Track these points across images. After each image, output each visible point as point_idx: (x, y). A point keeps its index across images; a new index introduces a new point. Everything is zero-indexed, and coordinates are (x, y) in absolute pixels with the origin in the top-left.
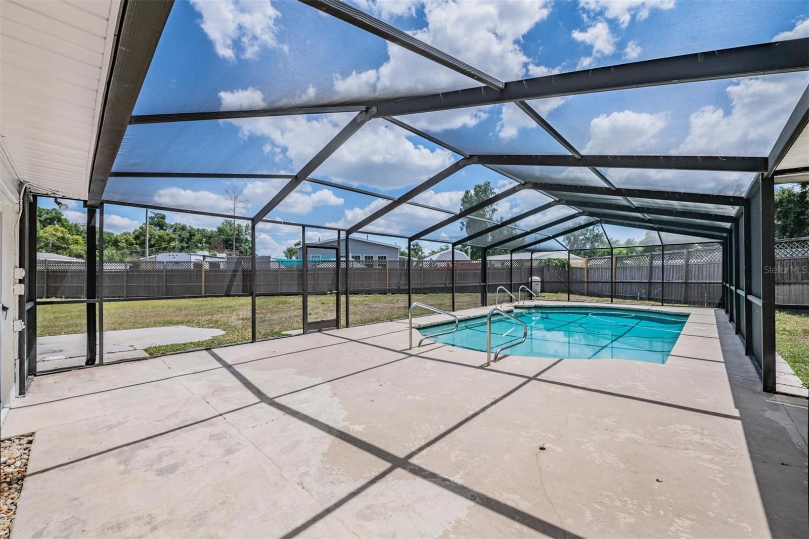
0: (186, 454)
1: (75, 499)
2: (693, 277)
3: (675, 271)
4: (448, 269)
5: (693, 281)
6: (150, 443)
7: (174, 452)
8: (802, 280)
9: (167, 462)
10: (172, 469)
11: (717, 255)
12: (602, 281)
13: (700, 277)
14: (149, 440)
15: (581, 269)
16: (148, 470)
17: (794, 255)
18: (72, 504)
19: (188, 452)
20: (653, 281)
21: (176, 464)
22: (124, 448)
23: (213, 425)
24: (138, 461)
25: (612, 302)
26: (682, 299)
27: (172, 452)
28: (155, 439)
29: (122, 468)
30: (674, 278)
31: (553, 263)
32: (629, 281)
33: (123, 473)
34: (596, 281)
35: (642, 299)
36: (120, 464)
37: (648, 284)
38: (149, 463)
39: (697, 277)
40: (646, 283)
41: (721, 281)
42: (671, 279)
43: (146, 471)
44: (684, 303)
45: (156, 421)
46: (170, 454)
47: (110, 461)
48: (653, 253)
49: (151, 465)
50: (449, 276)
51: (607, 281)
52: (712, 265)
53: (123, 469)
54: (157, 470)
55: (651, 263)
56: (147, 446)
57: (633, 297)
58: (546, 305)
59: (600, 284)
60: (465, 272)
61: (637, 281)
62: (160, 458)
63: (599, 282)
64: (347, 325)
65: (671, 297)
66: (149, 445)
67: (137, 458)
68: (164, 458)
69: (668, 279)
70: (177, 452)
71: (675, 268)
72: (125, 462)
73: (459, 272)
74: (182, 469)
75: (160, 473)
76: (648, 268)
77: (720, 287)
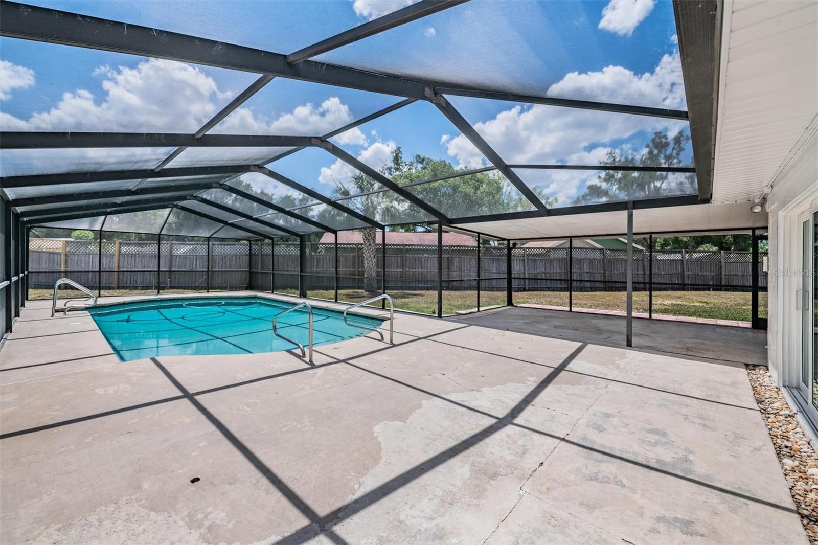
0: (635, 433)
1: (733, 456)
2: (218, 266)
3: (198, 261)
5: (217, 270)
6: (653, 462)
7: (642, 440)
8: (294, 268)
9: (654, 438)
10: (654, 431)
13: (224, 266)
14: (652, 465)
16: (671, 441)
18: (737, 455)
19: (633, 433)
20: (173, 270)
21: (648, 433)
22: (681, 474)
23: (585, 438)
24: (674, 453)
25: (158, 293)
27: (643, 441)
28: (644, 463)
29: (691, 457)
30: (198, 267)
32: (140, 270)
33: (692, 452)
35: (161, 288)
36: (691, 461)
37: (167, 273)
38: (667, 445)
39: (221, 266)
41: (248, 270)
42: (194, 268)
43: (674, 442)
45: (623, 486)
46: (645, 441)
47: (700, 470)
49: (666, 443)
52: (234, 257)
53: (690, 455)
54: (665, 437)
56: (658, 461)
57: (147, 287)
61: (152, 270)
62: (656, 444)
65: (195, 284)
66: (655, 461)
67: (675, 456)
68: (653, 441)
69: (191, 268)
70: (640, 439)
71: (198, 258)
72: (686, 460)
74: (648, 427)
75: (664, 434)
76: (168, 257)
77: (248, 274)
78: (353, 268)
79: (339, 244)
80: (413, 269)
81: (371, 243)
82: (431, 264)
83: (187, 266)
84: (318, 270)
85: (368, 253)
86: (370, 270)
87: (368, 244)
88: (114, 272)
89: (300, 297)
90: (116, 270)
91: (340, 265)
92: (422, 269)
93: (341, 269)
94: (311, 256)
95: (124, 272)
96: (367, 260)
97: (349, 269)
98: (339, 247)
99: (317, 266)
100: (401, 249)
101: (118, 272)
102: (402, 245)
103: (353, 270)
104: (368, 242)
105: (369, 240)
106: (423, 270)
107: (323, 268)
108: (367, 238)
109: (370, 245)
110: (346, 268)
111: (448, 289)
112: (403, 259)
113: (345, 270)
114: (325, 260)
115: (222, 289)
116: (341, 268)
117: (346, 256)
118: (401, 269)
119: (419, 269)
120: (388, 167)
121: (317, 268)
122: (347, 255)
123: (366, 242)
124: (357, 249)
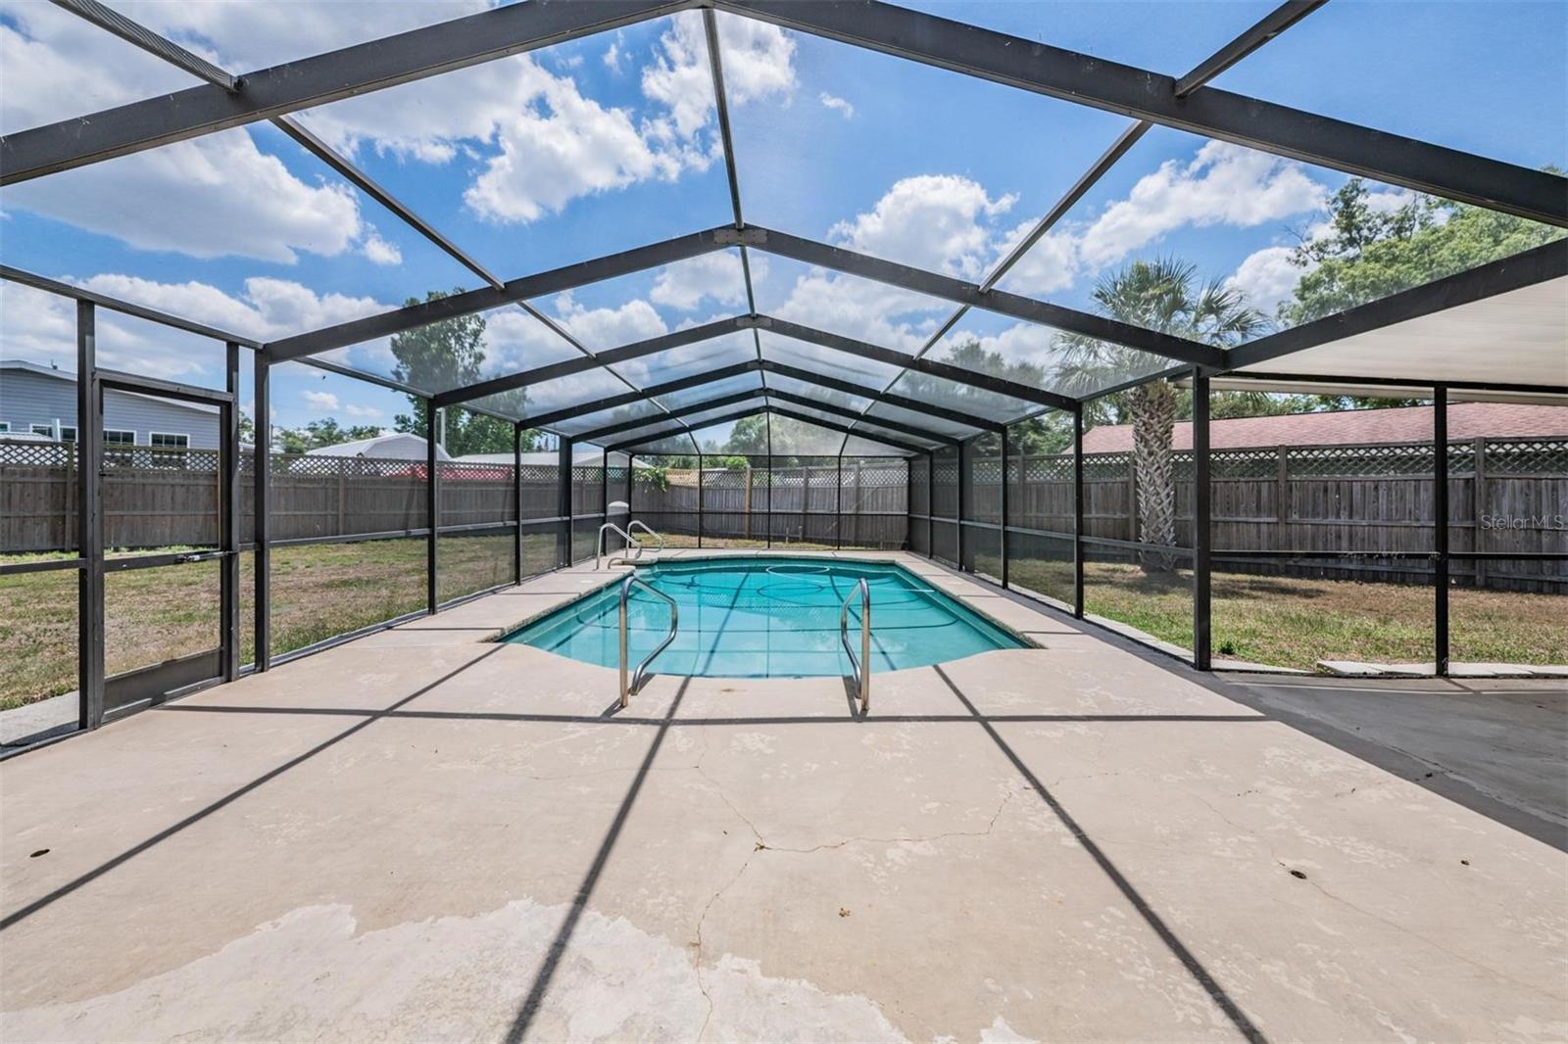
2: (865, 506)
3: (841, 497)
4: (414, 479)
5: (865, 512)
11: (898, 476)
12: (728, 510)
15: (690, 488)
17: (984, 480)
20: (809, 511)
25: (769, 547)
26: (852, 539)
31: (639, 476)
34: (718, 510)
35: (793, 540)
37: (802, 516)
39: (870, 505)
40: (800, 514)
41: (906, 513)
44: (856, 545)
48: (810, 468)
50: (420, 498)
51: (737, 511)
52: (890, 489)
55: (807, 482)
57: (779, 537)
58: (669, 557)
59: (724, 516)
60: (459, 488)
61: (788, 511)
63: (722, 513)
64: (261, 663)
73: (445, 488)
76: (803, 490)
77: (905, 521)
78: (1123, 513)
79: (1088, 456)
80: (1315, 514)
81: (1155, 449)
82: (1390, 502)
83: (827, 507)
84: (1040, 515)
85: (1146, 475)
86: (1154, 517)
87: (1146, 451)
88: (745, 513)
89: (960, 569)
90: (747, 511)
91: (1089, 504)
92: (1351, 516)
93: (1093, 515)
94: (1024, 484)
95: (755, 514)
96: (1146, 491)
97: (1115, 514)
98: (1088, 465)
99: (1037, 507)
100: (1272, 460)
101: (750, 514)
102: (1275, 449)
103: (1124, 516)
104: (1145, 446)
105: (1147, 441)
106: (1356, 519)
107: (1051, 512)
108: (1142, 437)
109: (1151, 454)
110: (1106, 510)
111: (1468, 583)
112: (1277, 487)
113: (1102, 515)
114: (1055, 494)
115: (866, 546)
116: (1093, 512)
117: (1106, 483)
118: (1269, 516)
119: (1338, 516)
120: (1314, 242)
121: (1038, 509)
122: (1106, 480)
123: (1141, 446)
124: (1123, 467)
